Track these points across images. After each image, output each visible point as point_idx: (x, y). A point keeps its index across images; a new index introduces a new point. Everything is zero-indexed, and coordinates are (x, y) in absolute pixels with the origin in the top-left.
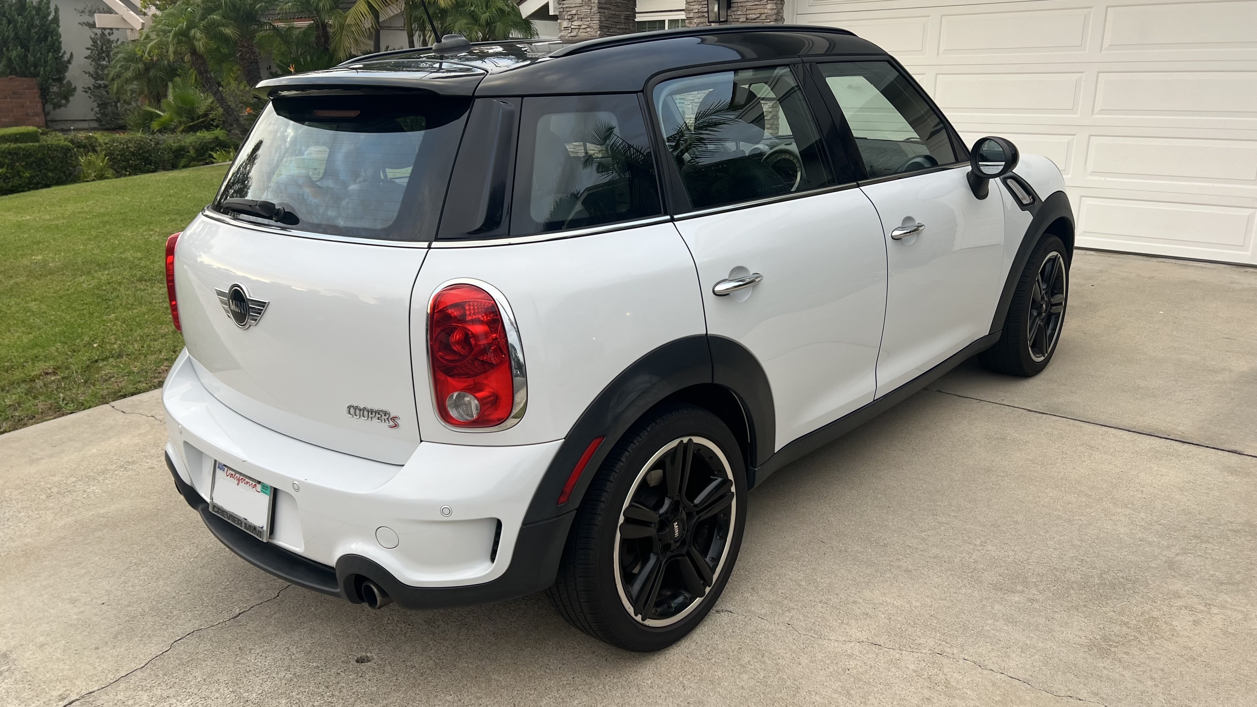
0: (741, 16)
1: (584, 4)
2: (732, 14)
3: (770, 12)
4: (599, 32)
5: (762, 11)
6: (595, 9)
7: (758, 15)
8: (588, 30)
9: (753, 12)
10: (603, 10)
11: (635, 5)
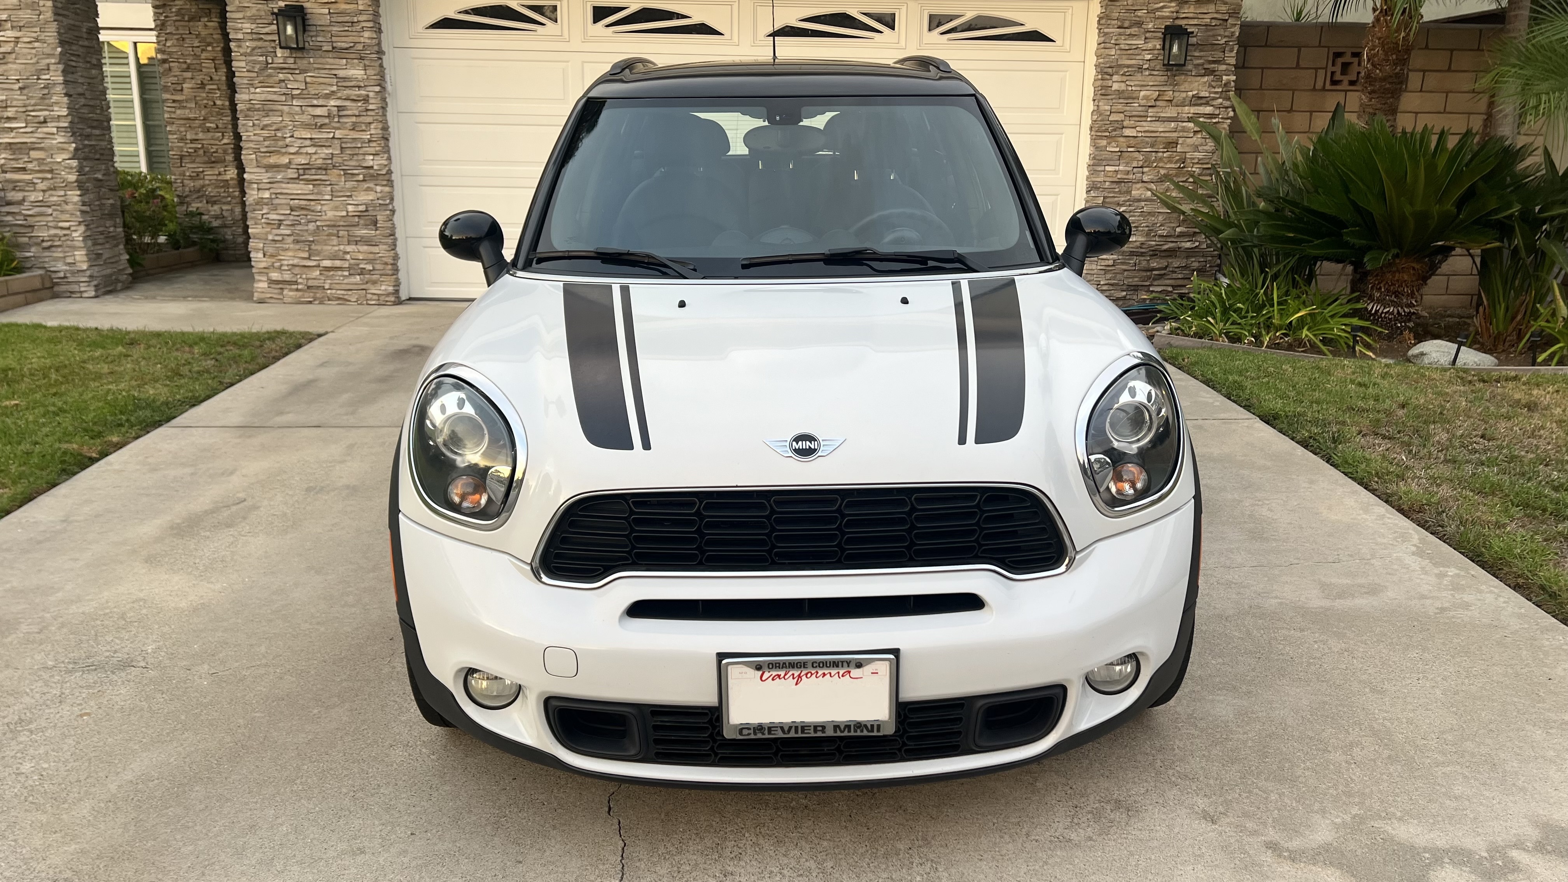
0: (324, 44)
1: (22, 6)
2: (309, 39)
3: (367, 41)
4: (59, 49)
5: (357, 39)
6: (48, 15)
7: (352, 45)
8: (36, 44)
9: (343, 39)
10: (60, 18)
11: (97, 15)
